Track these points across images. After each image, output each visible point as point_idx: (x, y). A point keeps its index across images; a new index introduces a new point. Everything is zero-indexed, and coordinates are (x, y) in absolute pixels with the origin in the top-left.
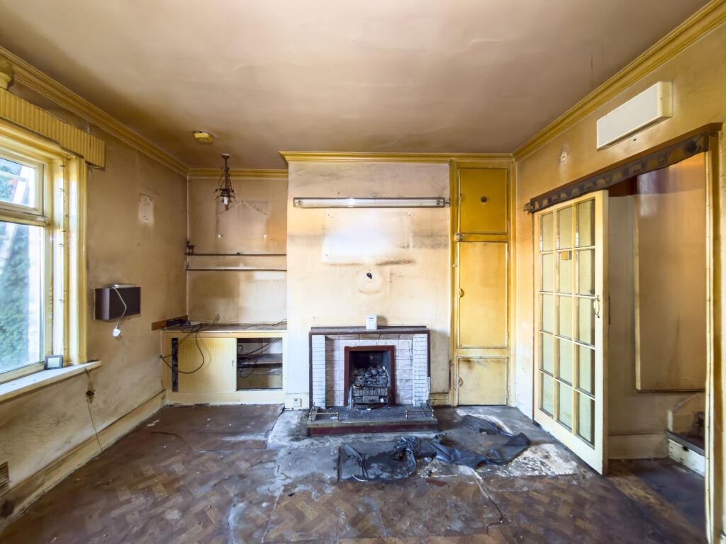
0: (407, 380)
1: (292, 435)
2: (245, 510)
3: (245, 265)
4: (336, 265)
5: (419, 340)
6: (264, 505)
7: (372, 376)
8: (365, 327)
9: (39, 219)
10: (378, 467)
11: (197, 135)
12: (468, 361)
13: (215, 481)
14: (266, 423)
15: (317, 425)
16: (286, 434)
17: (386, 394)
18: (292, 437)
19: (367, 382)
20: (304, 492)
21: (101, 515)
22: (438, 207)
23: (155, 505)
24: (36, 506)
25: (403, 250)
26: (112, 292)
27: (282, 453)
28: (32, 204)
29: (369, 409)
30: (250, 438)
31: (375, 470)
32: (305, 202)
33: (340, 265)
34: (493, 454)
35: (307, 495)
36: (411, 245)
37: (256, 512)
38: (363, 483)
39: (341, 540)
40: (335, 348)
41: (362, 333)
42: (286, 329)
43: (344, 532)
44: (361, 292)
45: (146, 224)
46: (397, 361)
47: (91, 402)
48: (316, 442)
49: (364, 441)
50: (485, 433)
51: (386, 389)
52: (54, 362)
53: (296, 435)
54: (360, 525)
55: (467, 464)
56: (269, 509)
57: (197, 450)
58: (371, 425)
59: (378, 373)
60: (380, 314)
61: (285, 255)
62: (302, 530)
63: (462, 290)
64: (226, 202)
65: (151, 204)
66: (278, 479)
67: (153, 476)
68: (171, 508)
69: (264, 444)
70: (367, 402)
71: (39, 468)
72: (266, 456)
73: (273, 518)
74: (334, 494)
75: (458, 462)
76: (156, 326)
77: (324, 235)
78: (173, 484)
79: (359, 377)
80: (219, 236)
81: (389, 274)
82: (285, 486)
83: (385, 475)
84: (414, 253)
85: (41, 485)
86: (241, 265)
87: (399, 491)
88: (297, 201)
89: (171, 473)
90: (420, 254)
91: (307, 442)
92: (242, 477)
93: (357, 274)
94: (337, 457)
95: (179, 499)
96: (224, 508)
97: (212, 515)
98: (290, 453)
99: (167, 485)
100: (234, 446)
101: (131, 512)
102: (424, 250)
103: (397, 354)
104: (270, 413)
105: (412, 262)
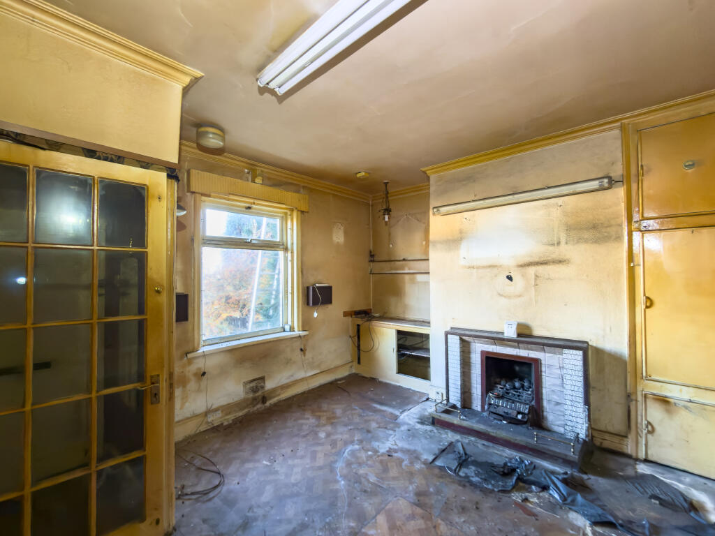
0: (558, 404)
1: (421, 420)
2: (357, 450)
3: (409, 269)
4: (473, 267)
5: (570, 357)
6: (370, 453)
7: (514, 388)
8: (503, 333)
9: (281, 247)
10: (474, 471)
11: (358, 175)
12: (664, 401)
13: (352, 427)
14: (408, 404)
15: (440, 416)
16: (417, 416)
17: (526, 411)
18: (419, 421)
19: (508, 393)
20: (399, 459)
21: (295, 420)
22: (602, 189)
23: (317, 426)
24: (275, 405)
25: (551, 248)
26: (314, 288)
27: (404, 428)
28: (278, 239)
29: (505, 422)
30: (390, 410)
31: (470, 471)
32: (443, 210)
33: (478, 268)
34: (643, 526)
35: (400, 461)
36: (563, 240)
37: (363, 455)
38: (450, 475)
39: (400, 498)
40: (472, 351)
41: (499, 339)
42: (429, 326)
43: (407, 495)
44: (500, 295)
45: (338, 242)
46: (543, 377)
47: (305, 356)
48: (435, 431)
49: (480, 446)
50: (657, 502)
51: (527, 406)
52: (287, 328)
53: (422, 421)
54: (422, 498)
55: (584, 515)
56: (371, 457)
57: (354, 406)
58: (492, 434)
59: (523, 386)
60: (522, 321)
61: (428, 260)
62: (382, 479)
63: (648, 298)
64: (387, 219)
65: (342, 228)
66: (389, 442)
67: (325, 411)
68: (323, 431)
69: (396, 417)
70: (501, 413)
71: (279, 385)
72: (392, 425)
73: (369, 462)
74: (420, 471)
75: (573, 508)
76: (346, 314)
77: (461, 239)
78: (332, 420)
79: (499, 386)
80: (391, 246)
81: (533, 276)
82: (390, 448)
83: (475, 479)
84: (566, 250)
85: (279, 395)
86: (406, 268)
87: (477, 496)
88: (435, 210)
89: (333, 413)
90: (577, 253)
91: (429, 428)
92: (369, 431)
93: (496, 276)
94: (444, 448)
95: (329, 428)
96: (346, 443)
97: (339, 444)
98: (409, 430)
99: (329, 419)
100: (376, 411)
101: (306, 424)
102: (583, 247)
103: (543, 369)
104: (416, 398)
105: (565, 261)
